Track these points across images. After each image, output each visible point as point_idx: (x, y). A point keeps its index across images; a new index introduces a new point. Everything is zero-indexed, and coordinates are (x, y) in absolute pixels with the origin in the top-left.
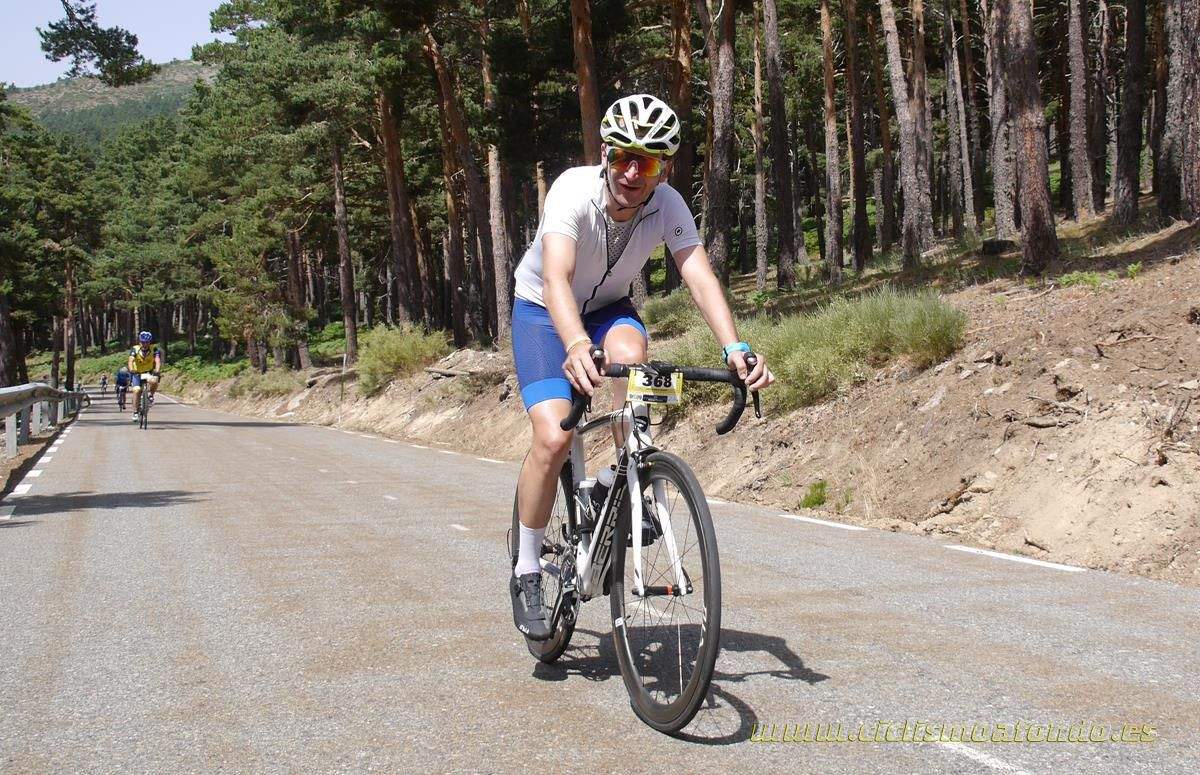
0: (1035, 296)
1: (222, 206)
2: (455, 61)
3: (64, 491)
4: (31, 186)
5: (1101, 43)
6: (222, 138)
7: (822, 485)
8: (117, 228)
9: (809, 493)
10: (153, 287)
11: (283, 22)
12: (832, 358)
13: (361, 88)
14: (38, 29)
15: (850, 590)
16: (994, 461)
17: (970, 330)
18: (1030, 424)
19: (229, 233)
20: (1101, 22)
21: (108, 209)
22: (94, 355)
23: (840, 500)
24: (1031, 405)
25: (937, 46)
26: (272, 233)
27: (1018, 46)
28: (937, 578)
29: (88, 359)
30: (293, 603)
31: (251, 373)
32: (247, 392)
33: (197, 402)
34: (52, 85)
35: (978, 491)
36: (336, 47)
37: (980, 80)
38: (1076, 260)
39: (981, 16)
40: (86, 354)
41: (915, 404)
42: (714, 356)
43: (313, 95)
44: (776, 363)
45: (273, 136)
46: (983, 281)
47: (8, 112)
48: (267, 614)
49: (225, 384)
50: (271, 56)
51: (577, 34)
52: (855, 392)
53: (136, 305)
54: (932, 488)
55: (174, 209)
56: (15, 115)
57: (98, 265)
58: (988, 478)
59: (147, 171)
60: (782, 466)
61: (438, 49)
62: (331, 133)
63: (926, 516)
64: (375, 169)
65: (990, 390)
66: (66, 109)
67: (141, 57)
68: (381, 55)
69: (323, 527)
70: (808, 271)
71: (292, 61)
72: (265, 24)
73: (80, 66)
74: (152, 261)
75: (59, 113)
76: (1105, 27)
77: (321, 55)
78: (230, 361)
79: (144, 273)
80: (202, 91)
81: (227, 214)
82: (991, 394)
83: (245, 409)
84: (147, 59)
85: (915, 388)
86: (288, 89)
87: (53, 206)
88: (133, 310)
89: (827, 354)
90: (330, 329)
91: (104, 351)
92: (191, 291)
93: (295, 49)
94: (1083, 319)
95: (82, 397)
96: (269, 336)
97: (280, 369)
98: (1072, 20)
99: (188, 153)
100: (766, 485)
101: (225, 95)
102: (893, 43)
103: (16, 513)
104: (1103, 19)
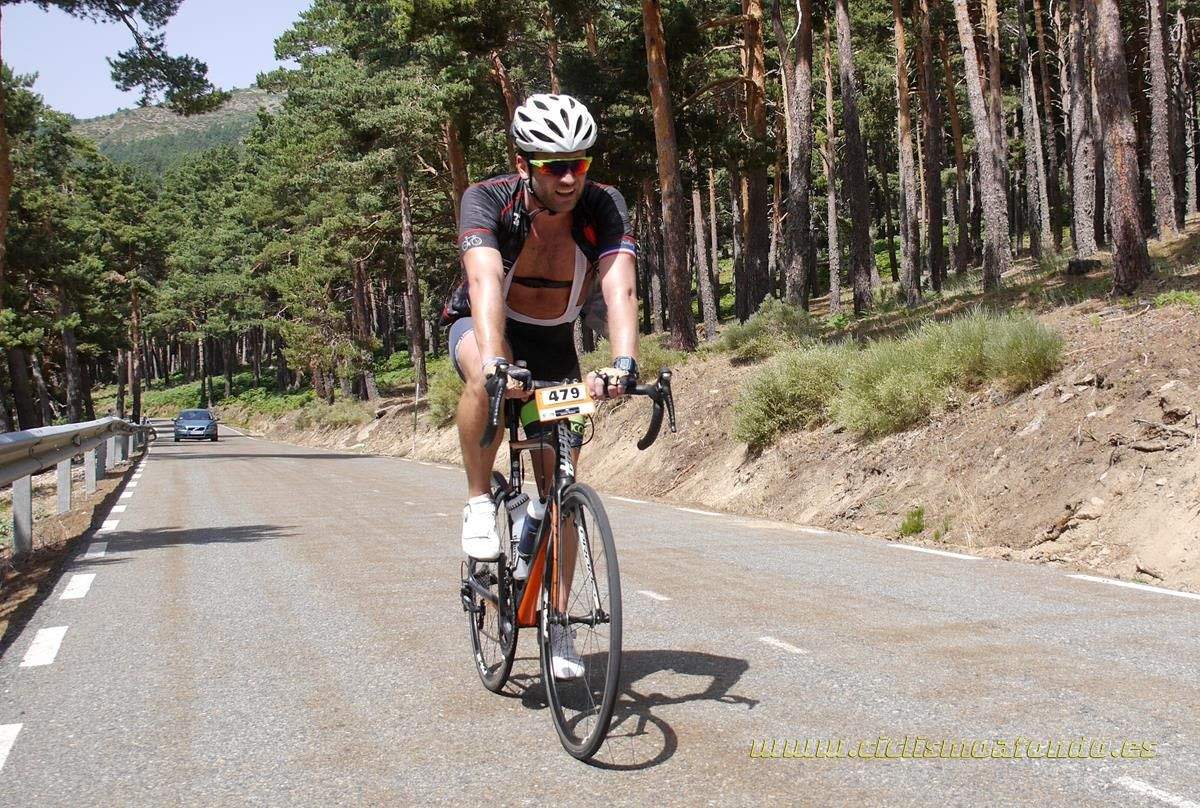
0: (1131, 316)
1: (287, 235)
2: (522, 85)
3: (153, 527)
4: (95, 218)
5: (1178, 57)
6: (287, 166)
7: (920, 513)
8: (182, 259)
9: (906, 521)
10: (217, 318)
11: (349, 48)
12: (924, 383)
13: (429, 114)
14: (108, 59)
15: (983, 623)
16: (1100, 486)
17: (1067, 352)
18: (1137, 449)
19: (295, 262)
20: (1179, 37)
21: (171, 240)
22: (159, 388)
23: (939, 527)
24: (1136, 428)
25: (1010, 63)
26: (338, 262)
27: (1107, 60)
28: (1070, 609)
29: (152, 392)
30: (413, 641)
31: (319, 405)
32: (314, 423)
33: (262, 434)
34: (112, 116)
35: (1085, 517)
36: (402, 72)
37: (1056, 96)
38: (1170, 279)
39: (1055, 31)
40: (150, 387)
41: (1014, 428)
42: (801, 382)
43: (380, 122)
44: (867, 389)
45: (340, 164)
46: (1072, 301)
47: (72, 144)
48: (390, 653)
49: (292, 416)
50: (338, 83)
51: (650, 55)
52: (949, 417)
53: (200, 336)
54: (1035, 515)
55: (238, 239)
56: (81, 146)
57: (163, 296)
58: (1095, 504)
59: (210, 201)
60: (875, 493)
61: (505, 72)
62: (398, 160)
63: (1031, 543)
64: (441, 195)
65: (1094, 414)
66: (127, 140)
67: (212, 85)
68: (450, 80)
69: (424, 562)
70: (883, 294)
71: (359, 88)
72: (330, 50)
73: (150, 95)
74: (216, 291)
75: (120, 144)
76: (1182, 41)
77: (389, 80)
78: (296, 393)
79: (208, 304)
80: (266, 120)
81: (293, 244)
82: (1094, 418)
83: (312, 442)
84: (217, 88)
85: (1013, 411)
86: (355, 116)
87: (118, 237)
88: (197, 341)
89: (920, 379)
90: (395, 359)
91: (169, 384)
92: (256, 322)
93: (361, 75)
94: (1185, 340)
95: (149, 431)
96: (336, 366)
97: (348, 400)
98: (1153, 34)
99: (252, 183)
100: (860, 514)
101: (291, 123)
102: (970, 58)
103: (109, 549)
104: (1181, 32)
